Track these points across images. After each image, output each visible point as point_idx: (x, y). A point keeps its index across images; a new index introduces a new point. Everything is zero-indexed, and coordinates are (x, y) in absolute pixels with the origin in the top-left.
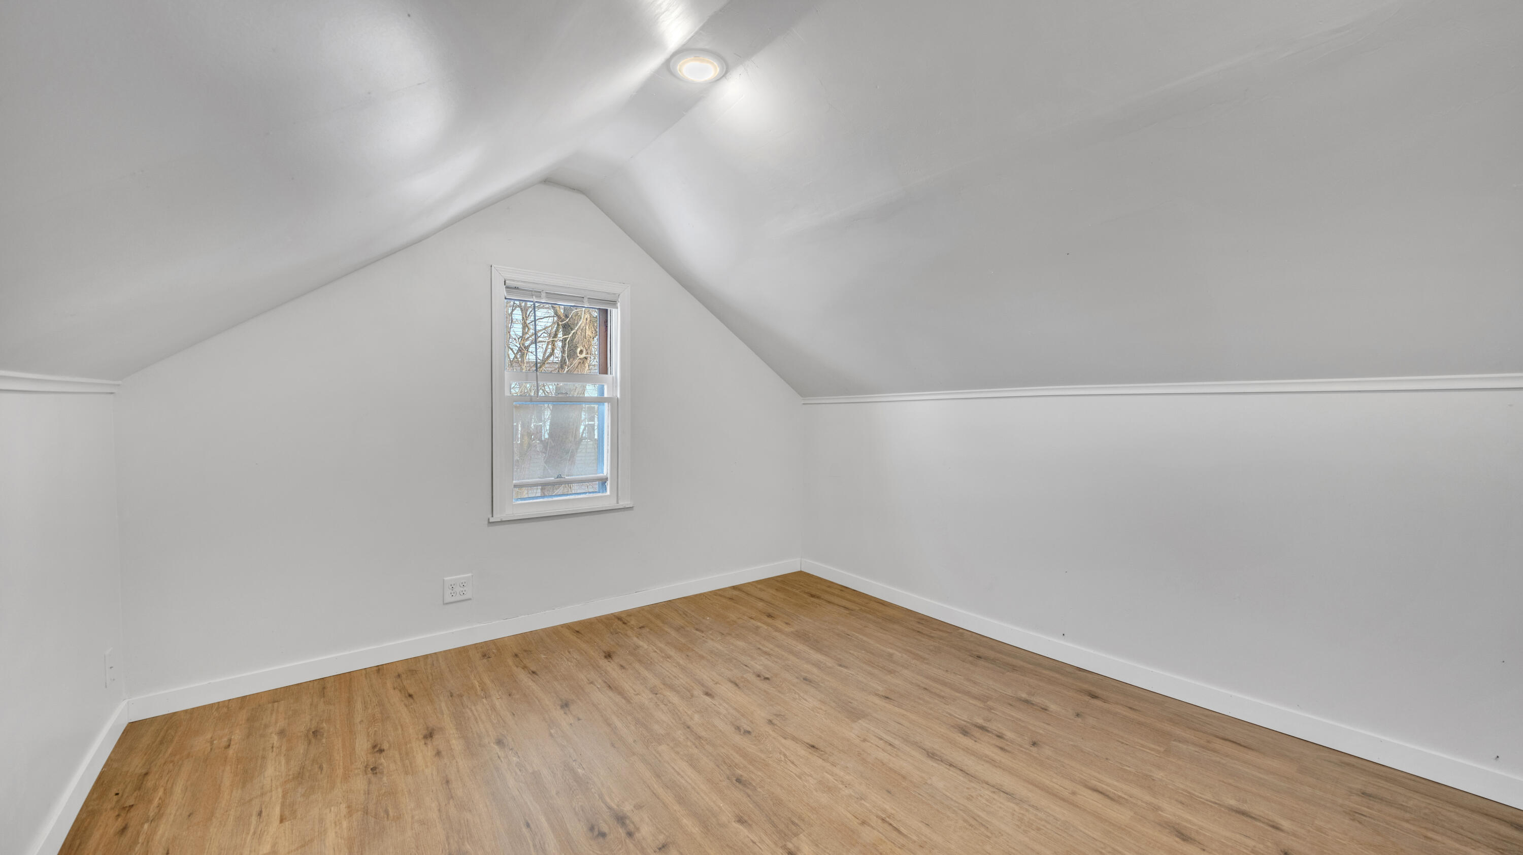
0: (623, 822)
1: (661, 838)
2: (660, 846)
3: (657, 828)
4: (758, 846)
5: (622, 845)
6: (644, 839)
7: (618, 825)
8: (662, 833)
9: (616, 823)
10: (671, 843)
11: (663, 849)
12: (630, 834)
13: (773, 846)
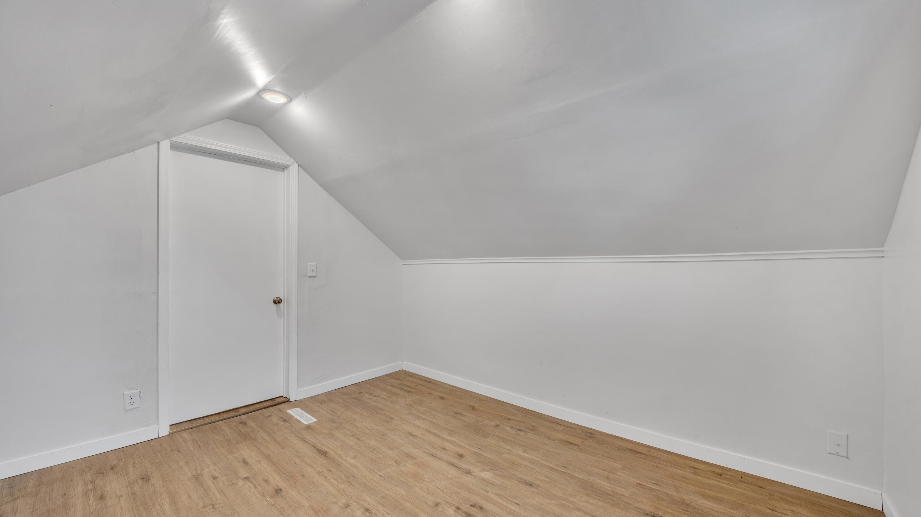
0: (466, 514)
1: (440, 509)
2: (439, 505)
3: (445, 513)
4: (385, 512)
5: (459, 503)
6: (450, 507)
7: (468, 512)
8: (441, 512)
9: (470, 513)
10: (434, 507)
11: (436, 504)
12: (458, 508)
13: (378, 513)
